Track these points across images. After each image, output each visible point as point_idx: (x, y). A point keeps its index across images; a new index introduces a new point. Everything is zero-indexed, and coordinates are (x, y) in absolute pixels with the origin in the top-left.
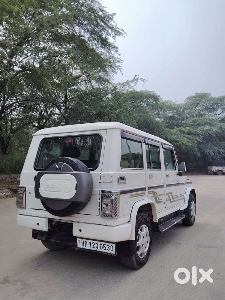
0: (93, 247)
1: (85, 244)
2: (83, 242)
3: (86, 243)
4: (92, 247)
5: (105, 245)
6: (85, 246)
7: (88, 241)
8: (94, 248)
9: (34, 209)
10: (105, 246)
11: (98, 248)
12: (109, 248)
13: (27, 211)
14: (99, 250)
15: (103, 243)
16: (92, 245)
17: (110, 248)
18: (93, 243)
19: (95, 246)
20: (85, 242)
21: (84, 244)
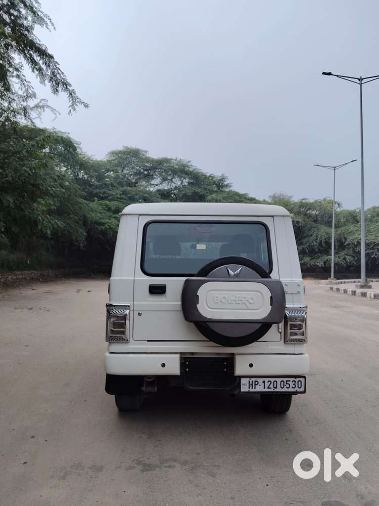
0: (268, 388)
1: (255, 385)
2: (251, 383)
3: (256, 383)
4: (266, 387)
5: (290, 381)
6: (254, 387)
7: (260, 380)
8: (271, 388)
9: (148, 341)
10: (288, 382)
11: (276, 388)
12: (294, 384)
13: (132, 346)
14: (279, 389)
15: (285, 380)
16: (267, 384)
17: (296, 384)
18: (268, 382)
19: (271, 386)
20: (255, 381)
21: (252, 385)
